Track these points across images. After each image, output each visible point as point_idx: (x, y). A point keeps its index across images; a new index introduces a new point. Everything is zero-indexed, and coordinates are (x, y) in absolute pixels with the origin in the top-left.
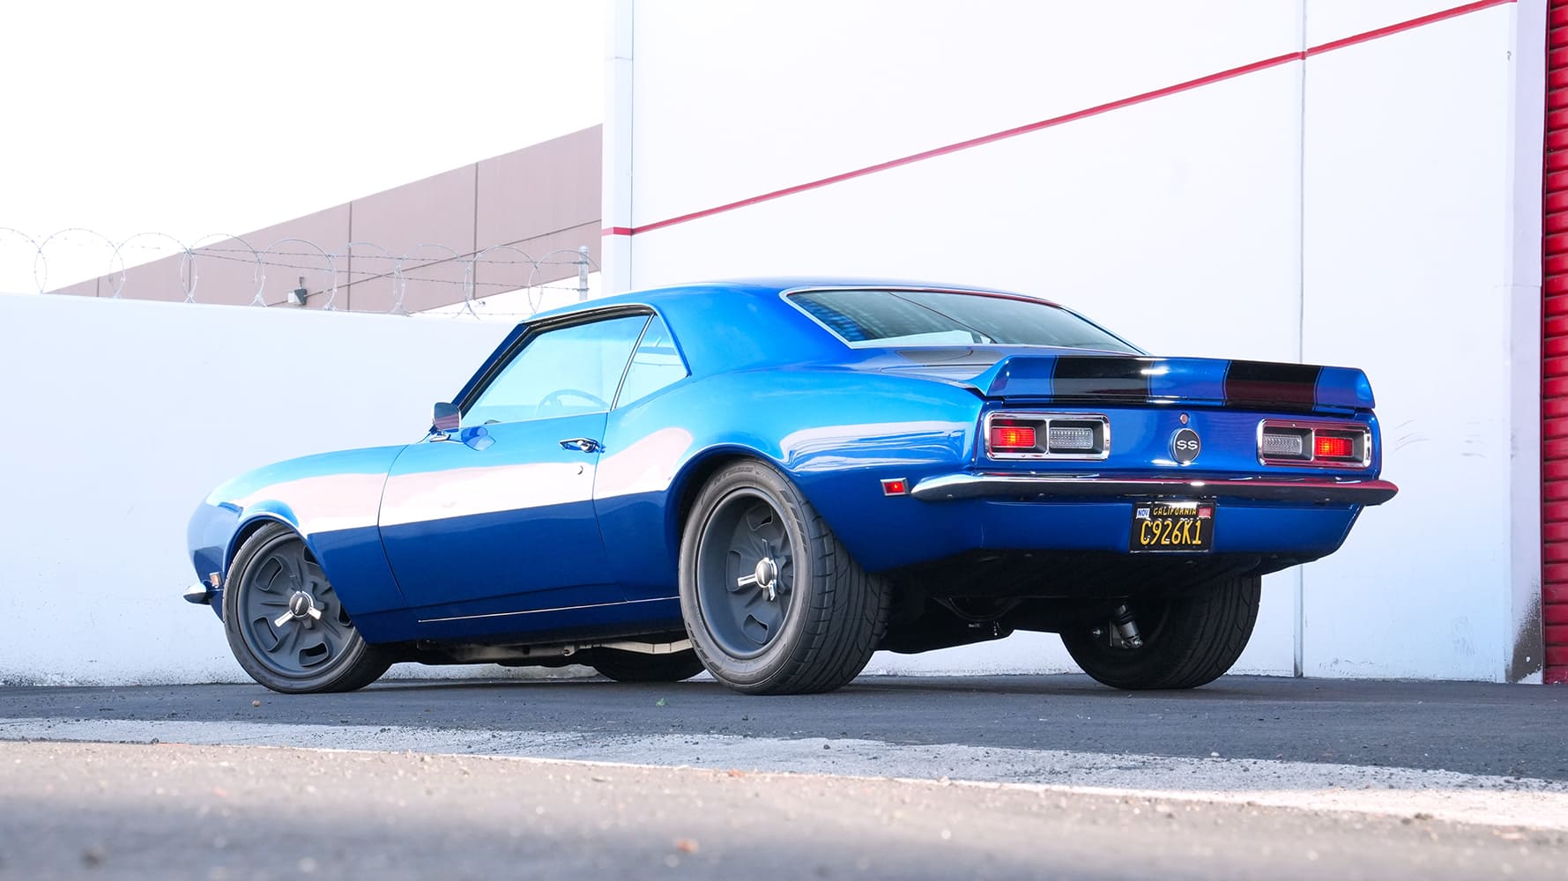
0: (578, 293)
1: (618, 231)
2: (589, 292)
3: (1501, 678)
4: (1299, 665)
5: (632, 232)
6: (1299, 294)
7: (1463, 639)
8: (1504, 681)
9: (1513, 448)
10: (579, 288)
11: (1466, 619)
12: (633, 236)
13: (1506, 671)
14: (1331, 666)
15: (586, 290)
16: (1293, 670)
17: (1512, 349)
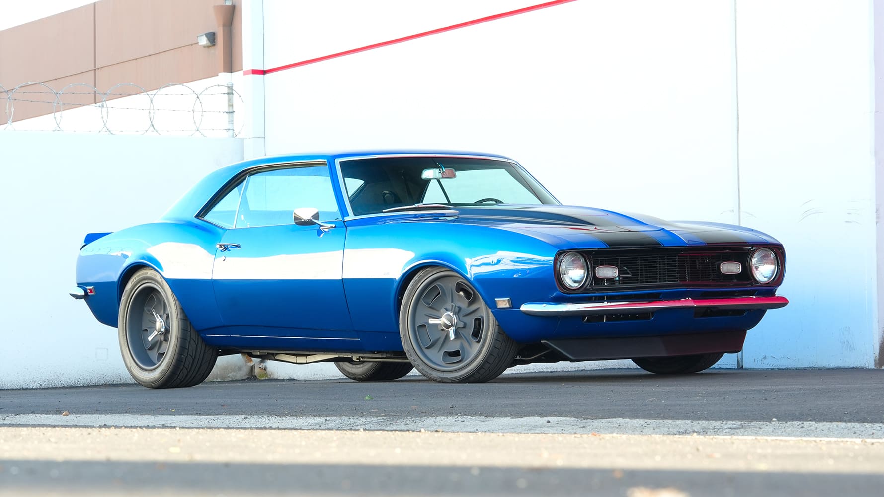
0: (227, 115)
1: (255, 72)
2: (234, 114)
3: (872, 366)
4: (740, 360)
5: (263, 72)
6: (736, 117)
7: (847, 341)
8: (873, 367)
9: (877, 217)
10: (227, 111)
11: (849, 328)
12: (265, 75)
13: (875, 360)
14: (762, 360)
15: (233, 112)
16: (736, 364)
17: (876, 153)
